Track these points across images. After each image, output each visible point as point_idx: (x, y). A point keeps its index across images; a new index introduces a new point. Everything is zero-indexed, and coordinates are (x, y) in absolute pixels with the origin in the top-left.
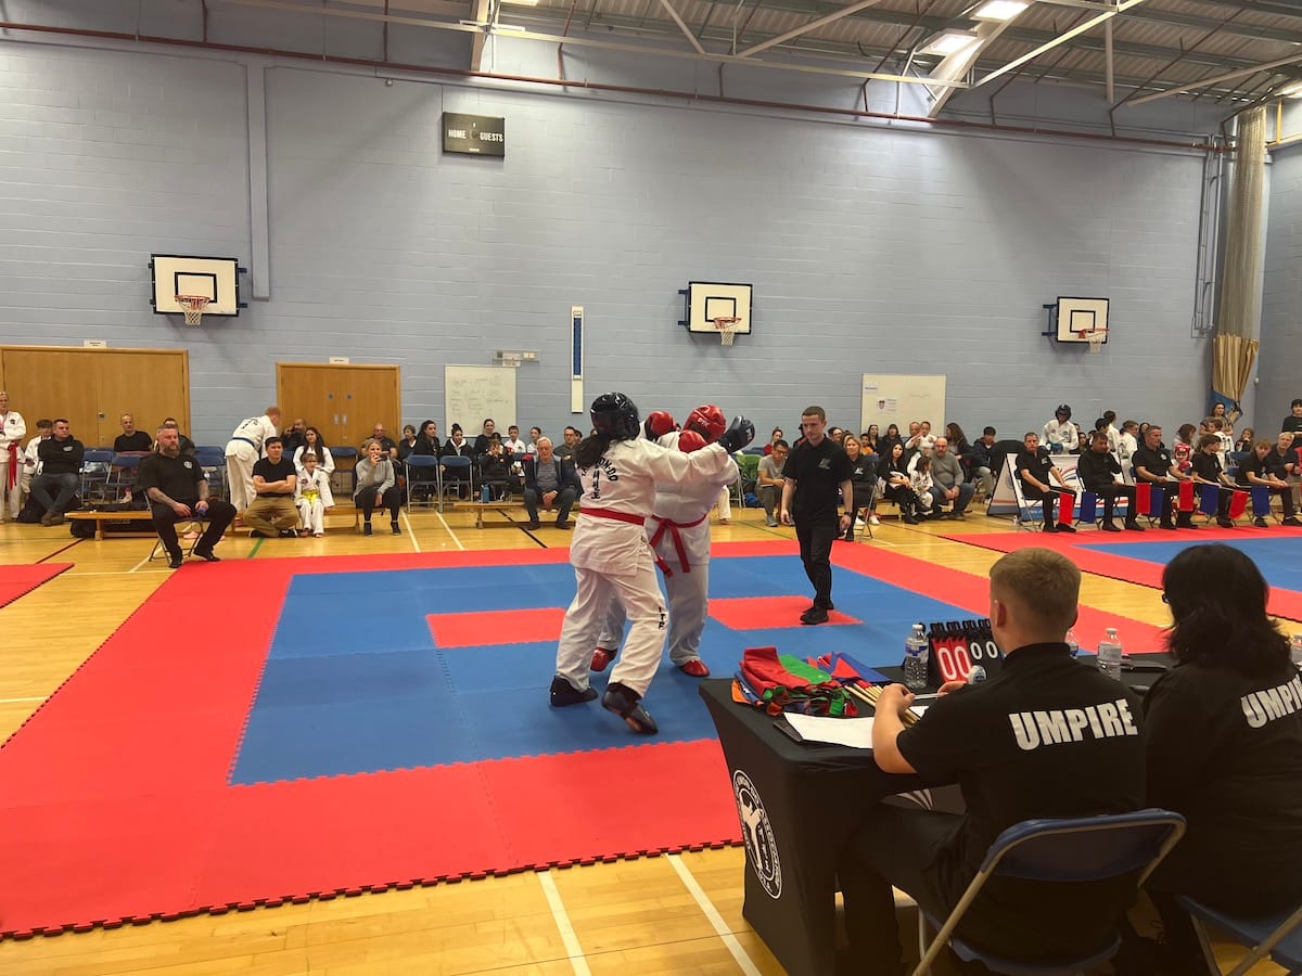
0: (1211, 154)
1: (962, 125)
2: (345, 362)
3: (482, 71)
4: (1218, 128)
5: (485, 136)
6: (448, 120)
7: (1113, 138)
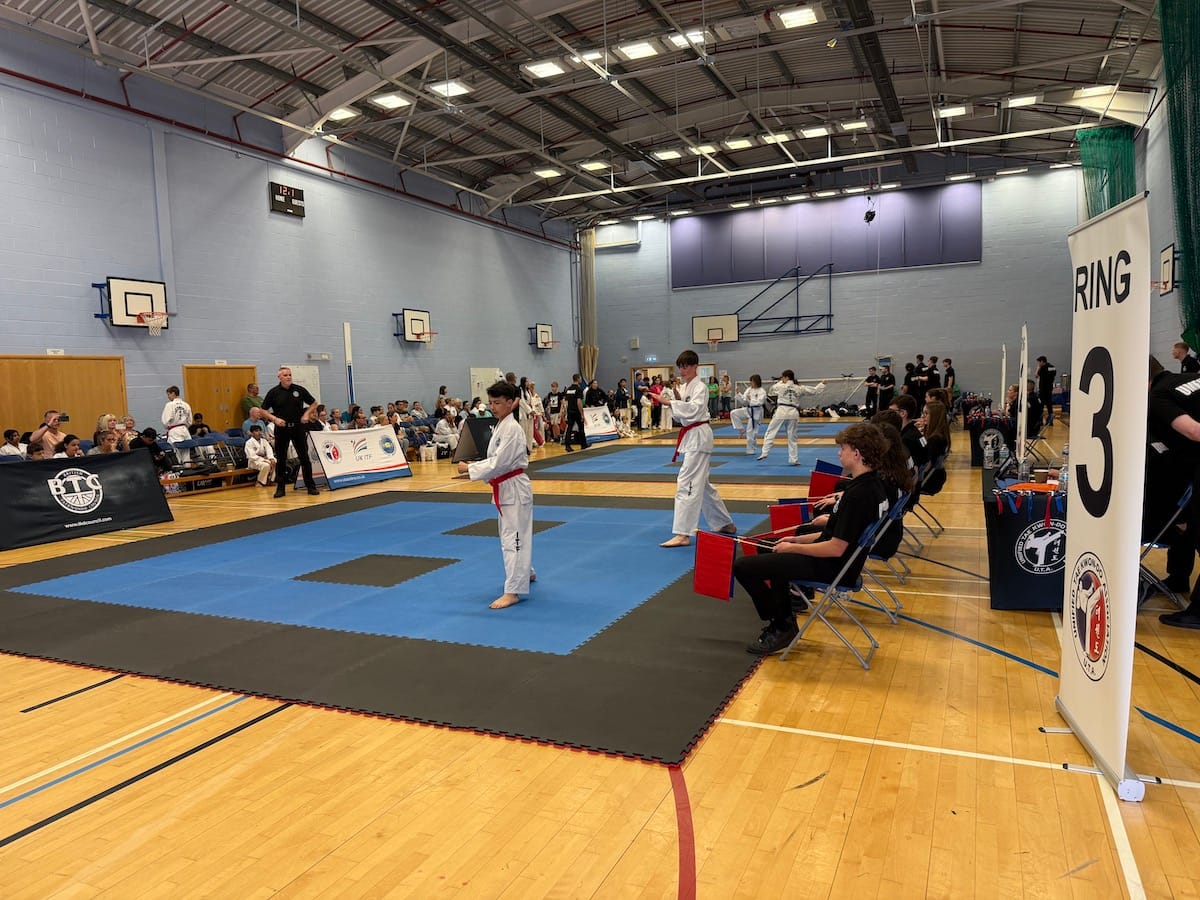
1: (496, 223)
2: (224, 364)
3: (295, 157)
4: (572, 237)
5: (294, 202)
6: (275, 188)
7: (544, 238)
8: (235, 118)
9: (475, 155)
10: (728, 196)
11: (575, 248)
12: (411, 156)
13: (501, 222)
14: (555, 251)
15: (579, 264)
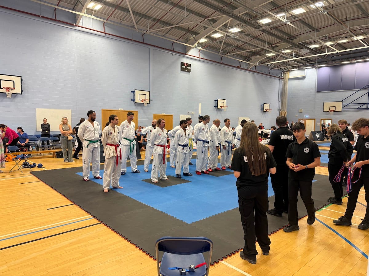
0: (280, 79)
1: (252, 71)
2: (164, 114)
3: (188, 54)
4: (280, 75)
5: (188, 68)
6: (182, 64)
7: (270, 75)
8: (173, 44)
9: (246, 50)
10: (341, 59)
11: (281, 78)
12: (225, 52)
13: (255, 71)
14: (274, 79)
15: (282, 84)
